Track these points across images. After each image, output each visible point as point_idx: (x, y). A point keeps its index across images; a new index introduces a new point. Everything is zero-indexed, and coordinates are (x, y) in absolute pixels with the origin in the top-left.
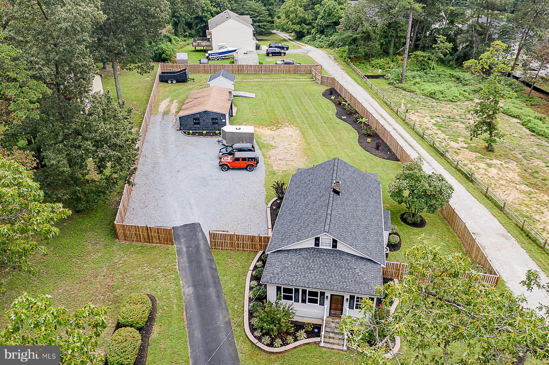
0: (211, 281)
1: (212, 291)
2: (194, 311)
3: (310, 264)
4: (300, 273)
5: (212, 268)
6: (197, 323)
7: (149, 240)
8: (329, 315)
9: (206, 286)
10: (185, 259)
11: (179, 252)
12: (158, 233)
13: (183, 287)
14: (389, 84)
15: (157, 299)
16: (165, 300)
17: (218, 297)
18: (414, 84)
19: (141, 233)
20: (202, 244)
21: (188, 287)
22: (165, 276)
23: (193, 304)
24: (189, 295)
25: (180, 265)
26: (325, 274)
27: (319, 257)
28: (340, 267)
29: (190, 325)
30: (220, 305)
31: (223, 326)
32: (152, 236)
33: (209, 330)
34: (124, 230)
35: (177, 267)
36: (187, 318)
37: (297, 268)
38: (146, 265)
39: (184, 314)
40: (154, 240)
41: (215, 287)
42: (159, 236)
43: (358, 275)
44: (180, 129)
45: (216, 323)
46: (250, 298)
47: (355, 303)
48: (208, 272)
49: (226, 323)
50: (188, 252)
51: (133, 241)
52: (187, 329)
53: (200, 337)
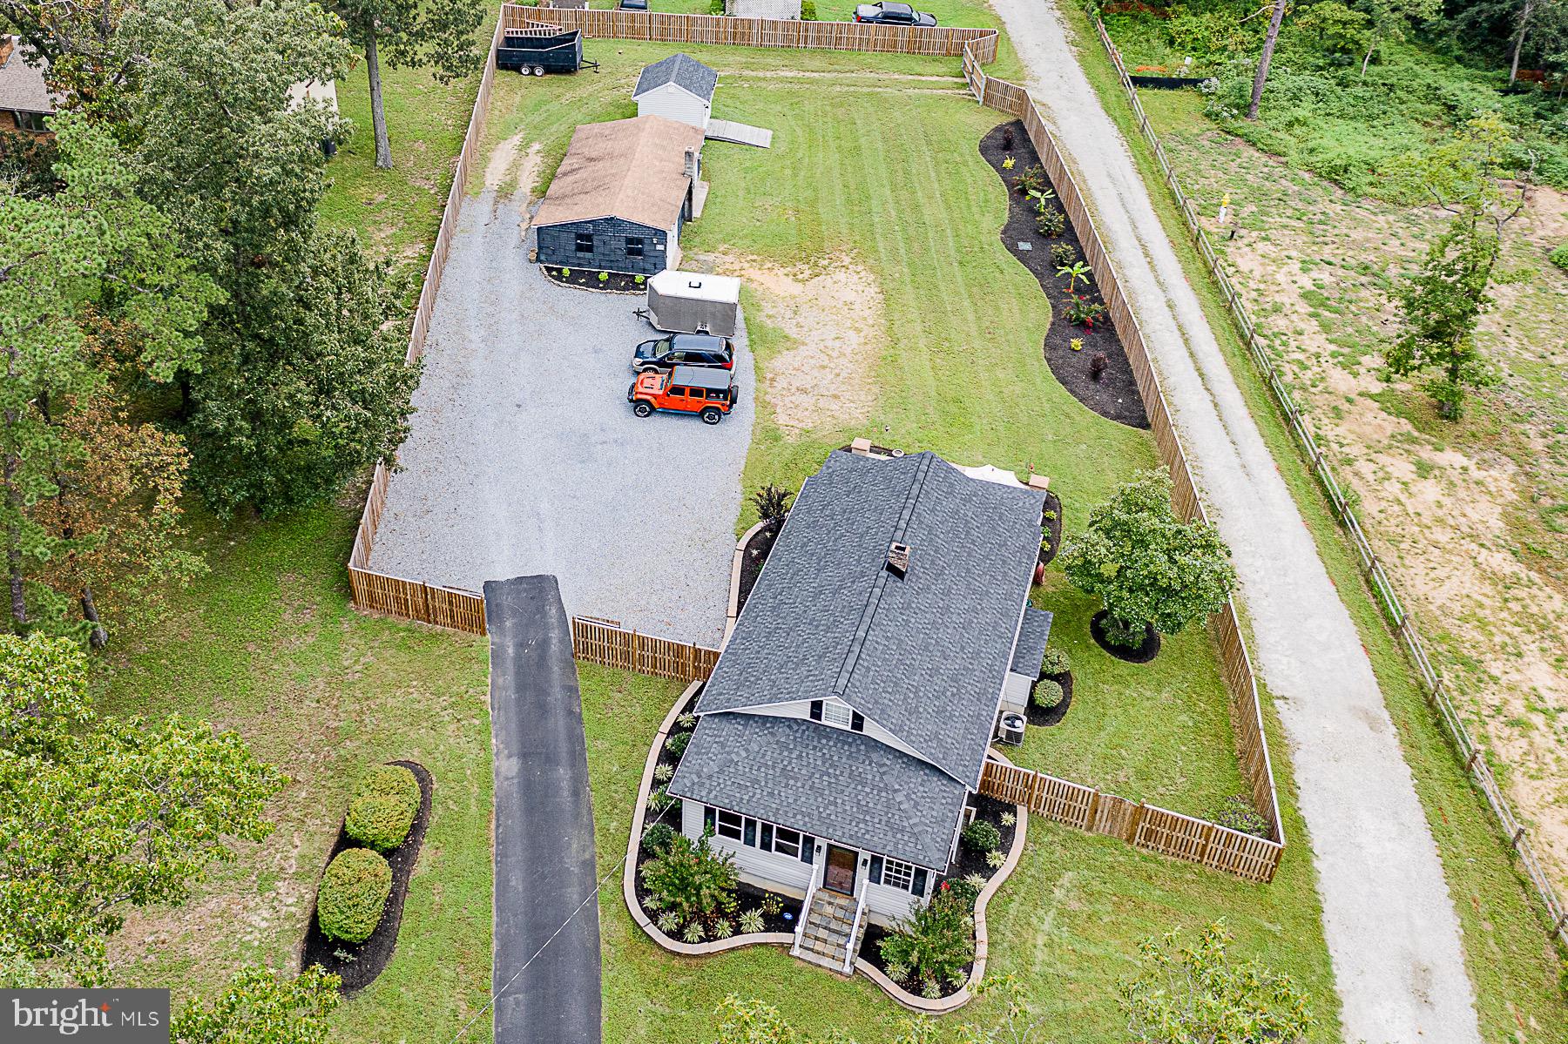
0: (563, 748)
1: (563, 773)
2: (516, 823)
3: (790, 763)
4: (763, 783)
5: (570, 713)
6: (517, 852)
7: (428, 614)
8: (824, 887)
9: (550, 760)
10: (508, 679)
11: (497, 656)
12: (451, 603)
13: (497, 754)
14: (1208, 115)
15: (434, 778)
16: (453, 785)
17: (576, 793)
18: (1290, 124)
19: (409, 597)
20: (554, 641)
21: (510, 756)
22: (459, 720)
23: (516, 801)
24: (507, 779)
25: (497, 695)
26: (822, 795)
27: (815, 748)
28: (860, 783)
29: (502, 856)
30: (577, 816)
31: (576, 870)
32: (434, 607)
33: (543, 877)
34: (369, 585)
35: (488, 698)
36: (497, 837)
37: (759, 770)
38: (415, 683)
39: (493, 826)
40: (440, 618)
41: (573, 766)
42: (451, 611)
43: (900, 809)
44: (538, 260)
45: (561, 861)
46: (648, 809)
47: (884, 871)
48: (559, 723)
49: (584, 863)
50: (518, 657)
51: (389, 612)
52: (493, 865)
53: (520, 888)
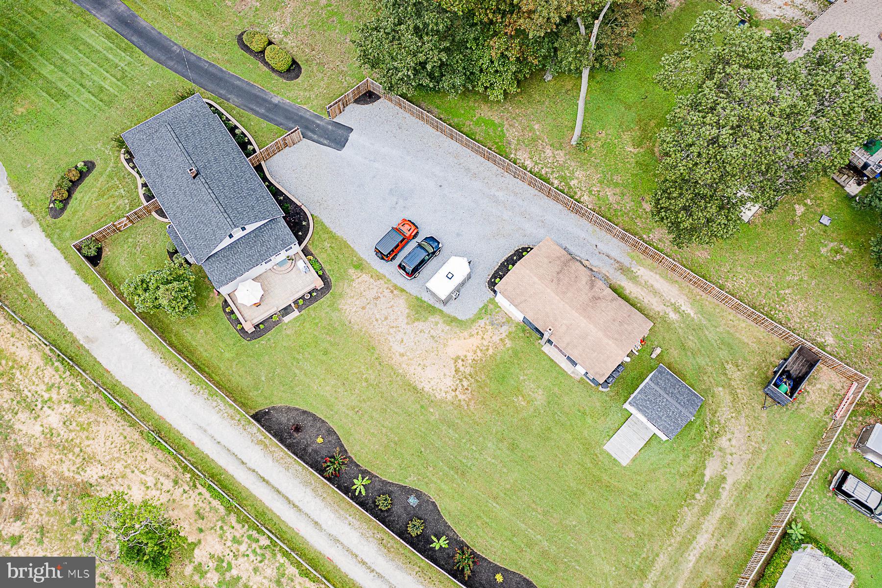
0: (270, 115)
2: (256, 92)
5: (281, 124)
6: (247, 88)
9: (269, 110)
10: (307, 116)
13: (283, 99)
15: (287, 81)
16: (282, 84)
17: (252, 110)
20: (313, 136)
21: (279, 102)
24: (272, 97)
25: (304, 110)
29: (248, 83)
30: (245, 106)
31: (229, 96)
33: (234, 89)
35: (304, 107)
41: (263, 114)
45: (235, 95)
46: (230, 120)
48: (280, 120)
49: (230, 99)
50: (314, 122)
52: (247, 80)
53: (235, 82)
